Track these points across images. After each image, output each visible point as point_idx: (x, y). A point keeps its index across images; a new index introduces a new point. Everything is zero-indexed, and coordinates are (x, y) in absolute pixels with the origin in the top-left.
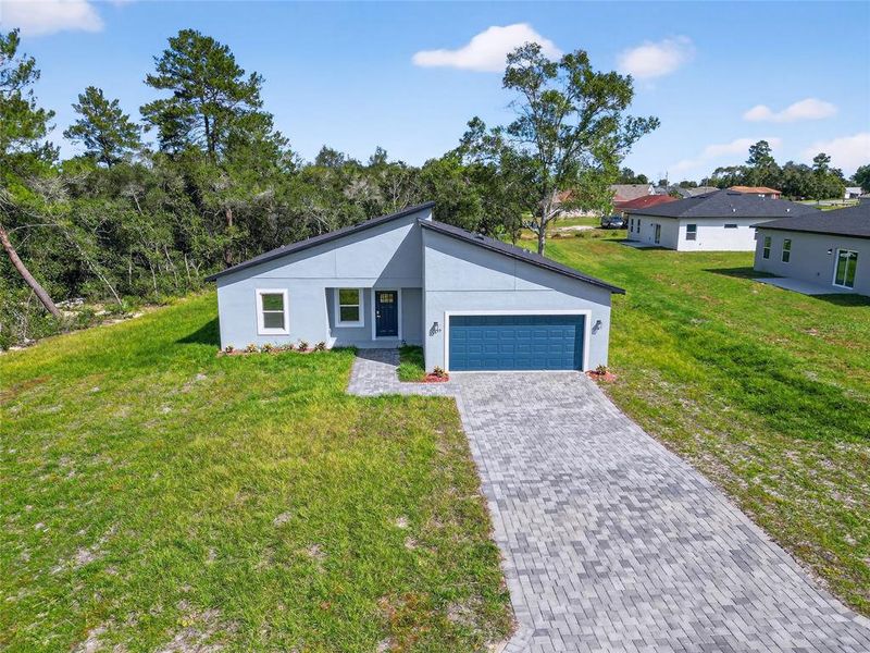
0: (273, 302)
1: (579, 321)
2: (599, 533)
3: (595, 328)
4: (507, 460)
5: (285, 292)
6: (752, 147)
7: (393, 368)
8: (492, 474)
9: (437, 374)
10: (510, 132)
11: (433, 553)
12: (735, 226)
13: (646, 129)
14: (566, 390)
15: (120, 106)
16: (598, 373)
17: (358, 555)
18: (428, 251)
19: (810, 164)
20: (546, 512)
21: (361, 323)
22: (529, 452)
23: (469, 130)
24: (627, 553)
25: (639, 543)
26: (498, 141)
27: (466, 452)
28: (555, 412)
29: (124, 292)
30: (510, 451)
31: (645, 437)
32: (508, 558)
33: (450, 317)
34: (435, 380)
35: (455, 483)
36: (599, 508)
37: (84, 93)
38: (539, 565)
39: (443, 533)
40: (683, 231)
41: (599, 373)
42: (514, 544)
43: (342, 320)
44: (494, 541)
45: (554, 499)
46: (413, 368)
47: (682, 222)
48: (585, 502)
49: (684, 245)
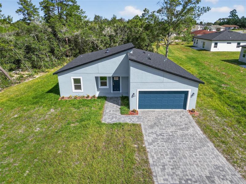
0: (77, 81)
1: (186, 93)
3: (192, 96)
4: (164, 167)
5: (81, 78)
6: (231, 12)
7: (118, 108)
8: (159, 178)
9: (134, 111)
10: (158, 12)
12: (230, 43)
13: (205, 11)
14: (181, 120)
15: (32, 2)
18: (132, 68)
21: (107, 87)
22: (172, 161)
23: (144, 12)
26: (153, 16)
28: (179, 133)
29: (34, 67)
31: (216, 151)
33: (139, 91)
34: (133, 114)
40: (213, 45)
41: (192, 111)
43: (101, 86)
46: (125, 108)
47: (213, 42)
49: (213, 49)
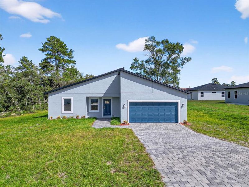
0: (68, 102)
1: (176, 104)
2: (209, 166)
3: (182, 107)
4: (156, 143)
5: (72, 98)
6: (213, 80)
7: (108, 122)
8: (150, 147)
9: (125, 123)
10: (146, 62)
11: (124, 175)
12: (215, 93)
13: (188, 61)
14: (174, 127)
16: (184, 123)
17: (84, 176)
18: (121, 78)
19: (230, 84)
20: (179, 158)
21: (98, 111)
22: (165, 141)
23: (134, 61)
24: (228, 174)
25: (232, 170)
26: (143, 64)
27: (138, 141)
28: (171, 132)
30: (156, 141)
31: (210, 138)
32: (165, 177)
33: (130, 102)
34: (124, 125)
35: (135, 150)
36: (204, 157)
37: (22, 58)
38: (183, 180)
39: (130, 167)
40: (199, 94)
42: (166, 171)
43: (92, 110)
44: (156, 170)
45: (181, 154)
46: (116, 121)
47: (199, 91)
48: (196, 155)
49: (200, 98)
